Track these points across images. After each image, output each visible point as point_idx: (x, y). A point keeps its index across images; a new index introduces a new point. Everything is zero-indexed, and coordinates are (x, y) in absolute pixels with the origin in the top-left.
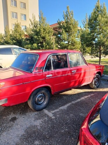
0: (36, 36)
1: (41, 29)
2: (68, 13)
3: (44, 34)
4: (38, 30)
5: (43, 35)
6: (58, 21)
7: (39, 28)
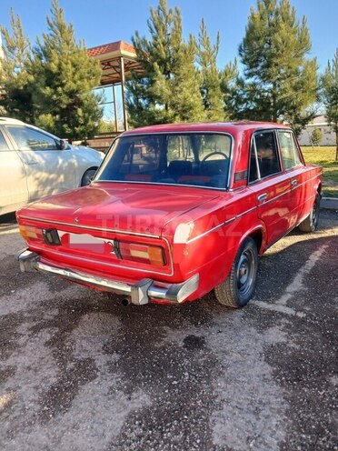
0: (48, 88)
1: (64, 65)
2: (164, 13)
3: (75, 82)
4: (54, 67)
5: (70, 85)
6: (135, 38)
7: (57, 61)
